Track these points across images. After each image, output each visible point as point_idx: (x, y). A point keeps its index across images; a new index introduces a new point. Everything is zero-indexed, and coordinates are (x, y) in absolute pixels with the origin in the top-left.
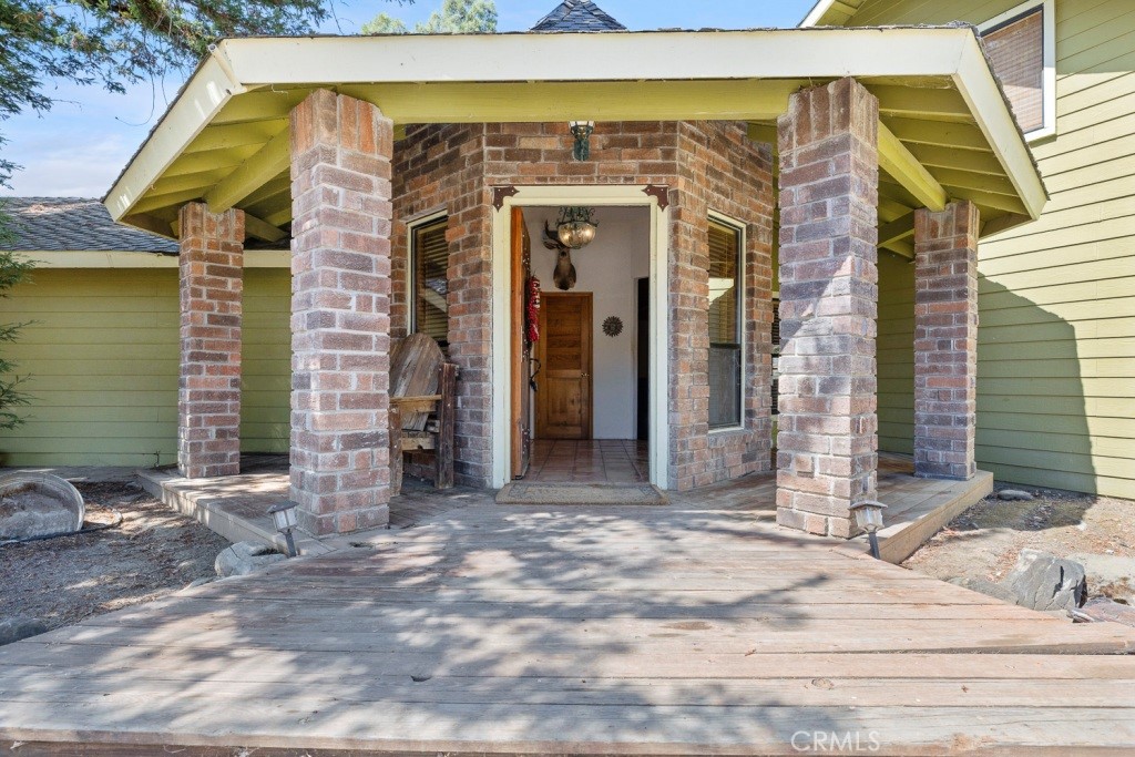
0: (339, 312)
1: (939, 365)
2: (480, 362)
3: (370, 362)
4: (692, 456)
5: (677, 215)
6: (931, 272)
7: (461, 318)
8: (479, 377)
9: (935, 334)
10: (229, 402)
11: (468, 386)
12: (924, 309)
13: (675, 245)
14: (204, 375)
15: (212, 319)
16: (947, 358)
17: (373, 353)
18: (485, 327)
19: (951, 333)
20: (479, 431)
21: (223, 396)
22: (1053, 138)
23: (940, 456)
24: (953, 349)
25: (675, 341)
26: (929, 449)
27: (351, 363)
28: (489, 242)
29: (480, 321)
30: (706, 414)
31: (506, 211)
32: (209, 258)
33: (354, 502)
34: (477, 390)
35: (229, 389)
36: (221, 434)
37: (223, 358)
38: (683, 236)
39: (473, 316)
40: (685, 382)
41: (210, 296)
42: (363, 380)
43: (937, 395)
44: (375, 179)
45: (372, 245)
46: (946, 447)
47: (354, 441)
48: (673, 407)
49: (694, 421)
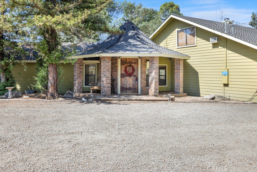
0: (107, 75)
1: (177, 78)
2: (117, 78)
3: (109, 79)
4: (144, 90)
5: (141, 60)
6: (176, 66)
7: (114, 72)
8: (117, 80)
9: (177, 74)
10: (81, 83)
11: (115, 81)
12: (176, 71)
13: (141, 64)
14: (79, 80)
15: (80, 72)
16: (178, 78)
17: (109, 78)
18: (117, 74)
19: (178, 74)
20: (117, 87)
21: (81, 82)
22: (196, 46)
23: (177, 91)
24: (179, 77)
25: (141, 76)
26: (176, 90)
27: (108, 80)
28: (118, 63)
29: (117, 73)
30: (146, 85)
31: (120, 59)
32: (80, 64)
33: (108, 93)
34: (117, 82)
35: (81, 81)
36: (81, 87)
37: (81, 77)
38: (142, 62)
39: (116, 72)
40: (143, 81)
41: (79, 69)
42: (109, 81)
43: (177, 83)
44: (110, 61)
45: (110, 68)
46: (178, 89)
47: (108, 87)
48: (141, 84)
49: (144, 86)
